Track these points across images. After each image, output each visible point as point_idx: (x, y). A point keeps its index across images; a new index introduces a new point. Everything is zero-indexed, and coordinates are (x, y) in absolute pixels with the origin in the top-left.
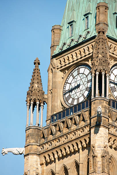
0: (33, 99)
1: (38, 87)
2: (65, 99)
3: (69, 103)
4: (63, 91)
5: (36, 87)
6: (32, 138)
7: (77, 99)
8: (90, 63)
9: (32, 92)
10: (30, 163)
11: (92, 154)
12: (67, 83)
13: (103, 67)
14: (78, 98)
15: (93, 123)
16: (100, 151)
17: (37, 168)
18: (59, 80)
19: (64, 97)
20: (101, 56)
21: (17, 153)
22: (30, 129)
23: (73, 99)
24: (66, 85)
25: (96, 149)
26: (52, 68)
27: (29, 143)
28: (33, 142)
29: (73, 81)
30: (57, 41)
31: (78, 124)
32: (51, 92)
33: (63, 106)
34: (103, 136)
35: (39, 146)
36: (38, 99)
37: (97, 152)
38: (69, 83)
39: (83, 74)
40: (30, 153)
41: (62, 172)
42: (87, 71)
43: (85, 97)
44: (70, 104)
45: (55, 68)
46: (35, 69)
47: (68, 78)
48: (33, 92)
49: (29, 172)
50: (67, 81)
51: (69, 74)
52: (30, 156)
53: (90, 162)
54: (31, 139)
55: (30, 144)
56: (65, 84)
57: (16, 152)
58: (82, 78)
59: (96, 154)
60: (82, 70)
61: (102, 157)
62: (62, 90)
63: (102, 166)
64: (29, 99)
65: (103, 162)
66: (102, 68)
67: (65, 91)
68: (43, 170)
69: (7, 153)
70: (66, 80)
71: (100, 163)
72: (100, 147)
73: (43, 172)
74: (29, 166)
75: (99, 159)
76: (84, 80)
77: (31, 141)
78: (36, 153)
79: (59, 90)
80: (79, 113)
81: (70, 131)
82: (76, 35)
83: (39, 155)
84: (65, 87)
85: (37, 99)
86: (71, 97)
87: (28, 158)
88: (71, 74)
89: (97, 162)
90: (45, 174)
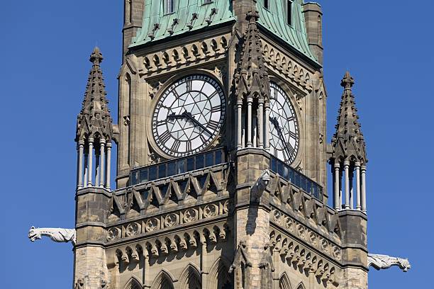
0: (93, 133)
1: (102, 108)
2: (156, 138)
3: (167, 148)
4: (152, 121)
5: (97, 108)
6: (93, 212)
7: (187, 141)
8: (217, 73)
9: (91, 117)
10: (88, 261)
11: (241, 259)
12: (162, 106)
13: (260, 90)
14: (190, 141)
15: (242, 199)
16: (257, 255)
17: (103, 273)
18: (144, 98)
19: (155, 134)
20: (256, 66)
21: (59, 239)
22: (87, 193)
23: (176, 140)
24: (159, 109)
25: (249, 250)
26: (130, 73)
27: (87, 220)
28: (96, 220)
29: (176, 105)
30: (138, 19)
31: (199, 195)
32: (127, 121)
33: (154, 152)
34: (261, 225)
35: (107, 229)
36: (104, 134)
37: (252, 256)
38: (165, 107)
39: (200, 92)
40: (89, 241)
41: (158, 284)
42: (209, 89)
43: (206, 141)
44: (169, 150)
45: (135, 73)
46: (95, 72)
47: (165, 96)
48: (94, 117)
49: (87, 279)
50: (160, 102)
51: (167, 89)
52: (89, 248)
53: (237, 274)
54: (90, 214)
55: (89, 223)
56: (156, 108)
57: (59, 237)
58: (197, 99)
59: (249, 260)
60: (197, 84)
61: (260, 268)
62: (150, 119)
63: (262, 285)
64: (83, 131)
65: (262, 277)
66: (258, 91)
67: (158, 122)
68: (115, 277)
69: (40, 237)
70: (159, 100)
71: (257, 278)
72: (258, 248)
73: (113, 280)
74: (88, 267)
75: (255, 271)
76: (201, 105)
77: (91, 218)
78: (100, 242)
79: (144, 118)
80: (200, 172)
81: (180, 207)
82: (183, 11)
83: (106, 246)
84: (158, 113)
85: (101, 133)
86: (171, 136)
87: (85, 250)
88: (170, 90)
89: (251, 276)
90: (117, 285)
